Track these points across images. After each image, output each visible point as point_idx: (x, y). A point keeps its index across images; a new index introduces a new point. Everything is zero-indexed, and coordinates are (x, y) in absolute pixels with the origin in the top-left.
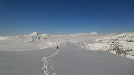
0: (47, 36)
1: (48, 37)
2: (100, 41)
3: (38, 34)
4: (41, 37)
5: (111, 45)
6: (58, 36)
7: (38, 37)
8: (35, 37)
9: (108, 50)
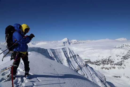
0: (76, 41)
1: (77, 43)
2: (121, 47)
3: (68, 40)
4: (71, 42)
5: (129, 51)
6: (87, 41)
7: (68, 42)
8: (66, 42)
9: (125, 56)
